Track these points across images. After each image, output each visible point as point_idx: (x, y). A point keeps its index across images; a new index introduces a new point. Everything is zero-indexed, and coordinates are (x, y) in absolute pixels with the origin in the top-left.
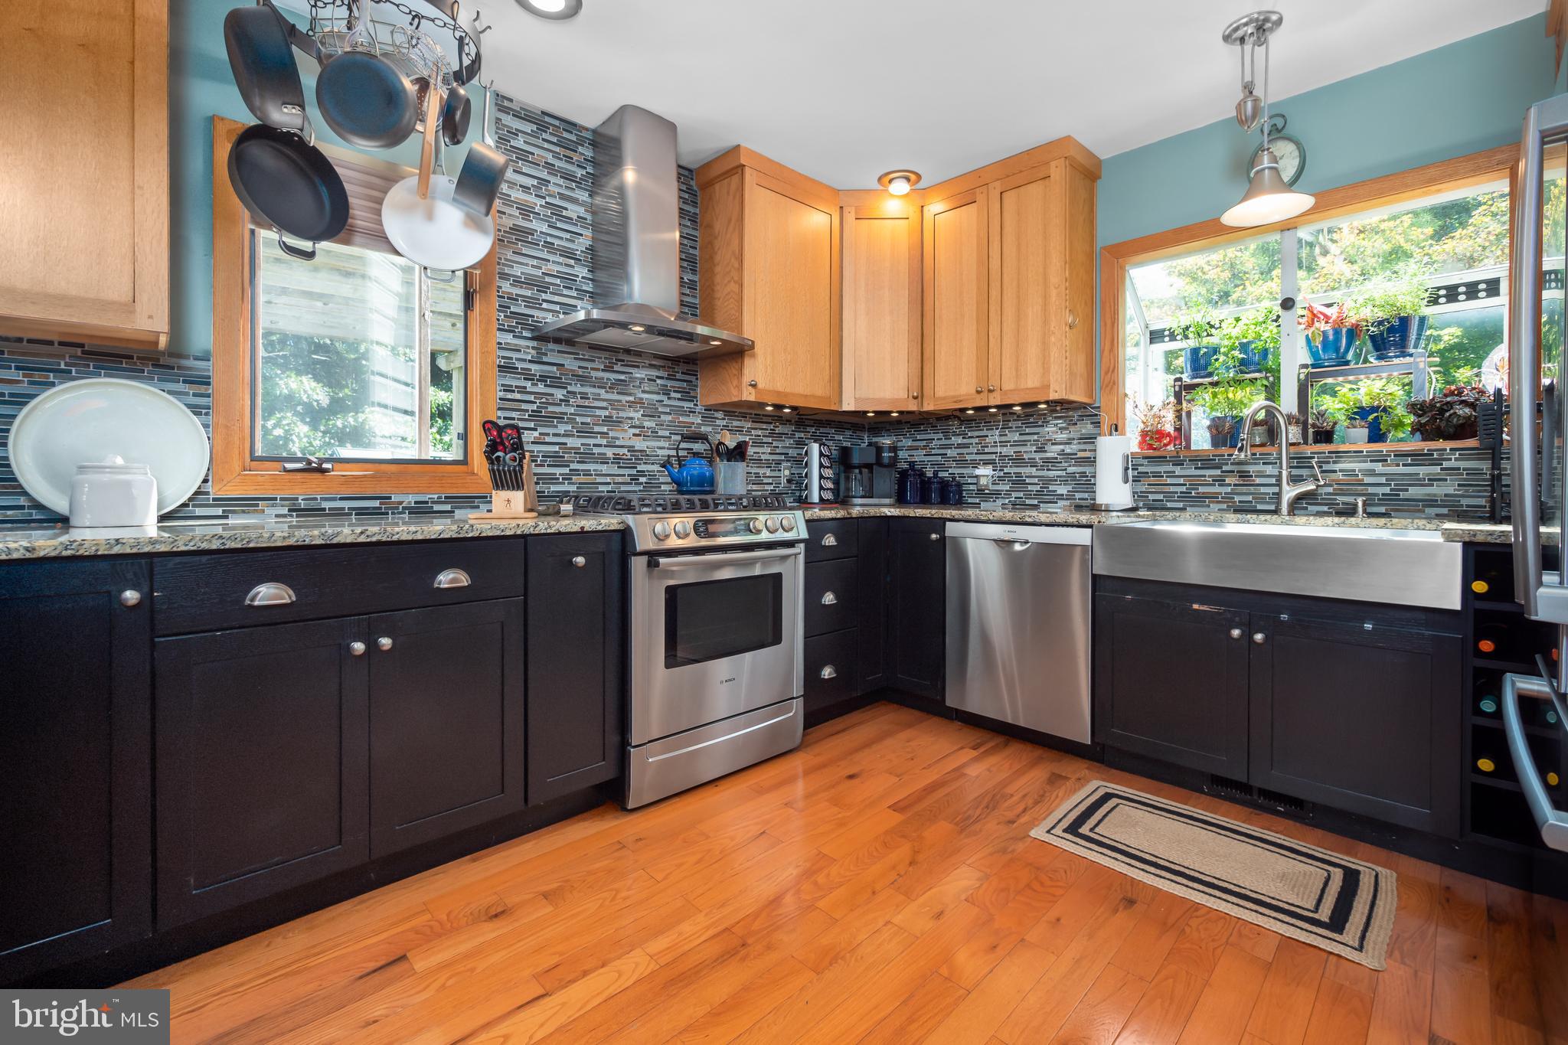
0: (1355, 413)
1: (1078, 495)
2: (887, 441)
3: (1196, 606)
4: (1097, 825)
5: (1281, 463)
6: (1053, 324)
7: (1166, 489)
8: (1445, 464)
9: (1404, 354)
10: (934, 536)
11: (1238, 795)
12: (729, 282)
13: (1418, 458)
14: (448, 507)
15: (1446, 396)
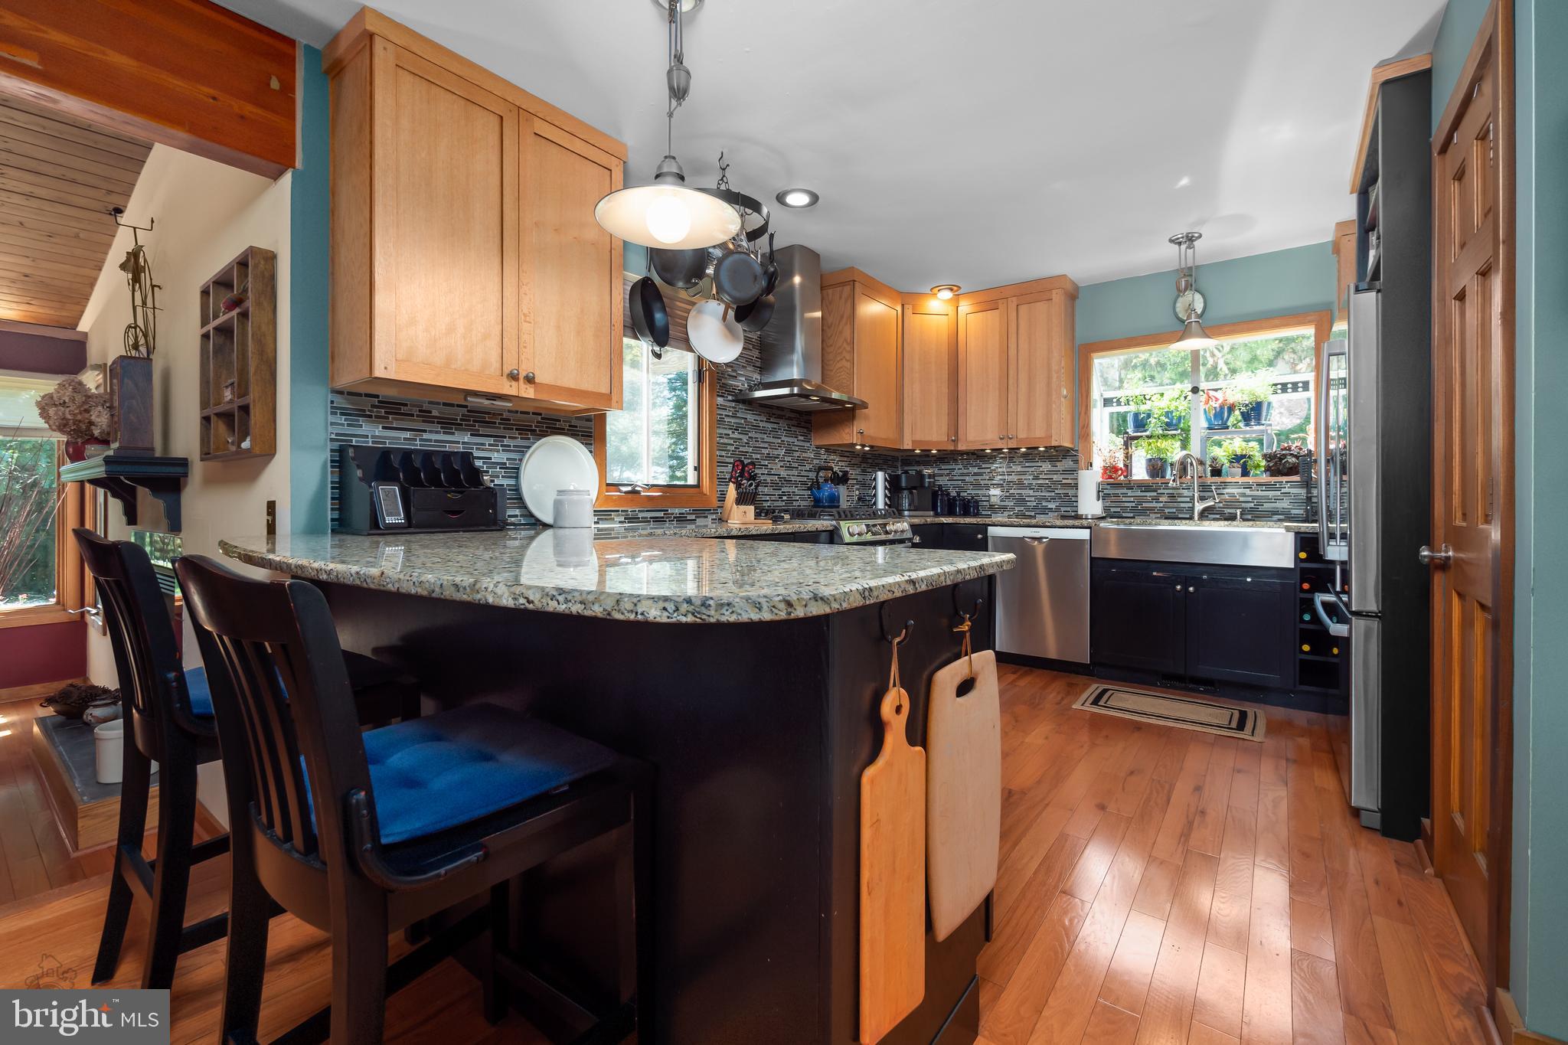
0: (1233, 459)
1: (1063, 509)
2: (927, 471)
3: (1155, 574)
4: (1107, 701)
5: (1194, 489)
6: (1054, 397)
7: (1123, 504)
8: (1283, 490)
9: (1259, 424)
10: (980, 536)
11: (1177, 684)
12: (842, 359)
13: (1268, 486)
14: (693, 517)
15: (1282, 450)
